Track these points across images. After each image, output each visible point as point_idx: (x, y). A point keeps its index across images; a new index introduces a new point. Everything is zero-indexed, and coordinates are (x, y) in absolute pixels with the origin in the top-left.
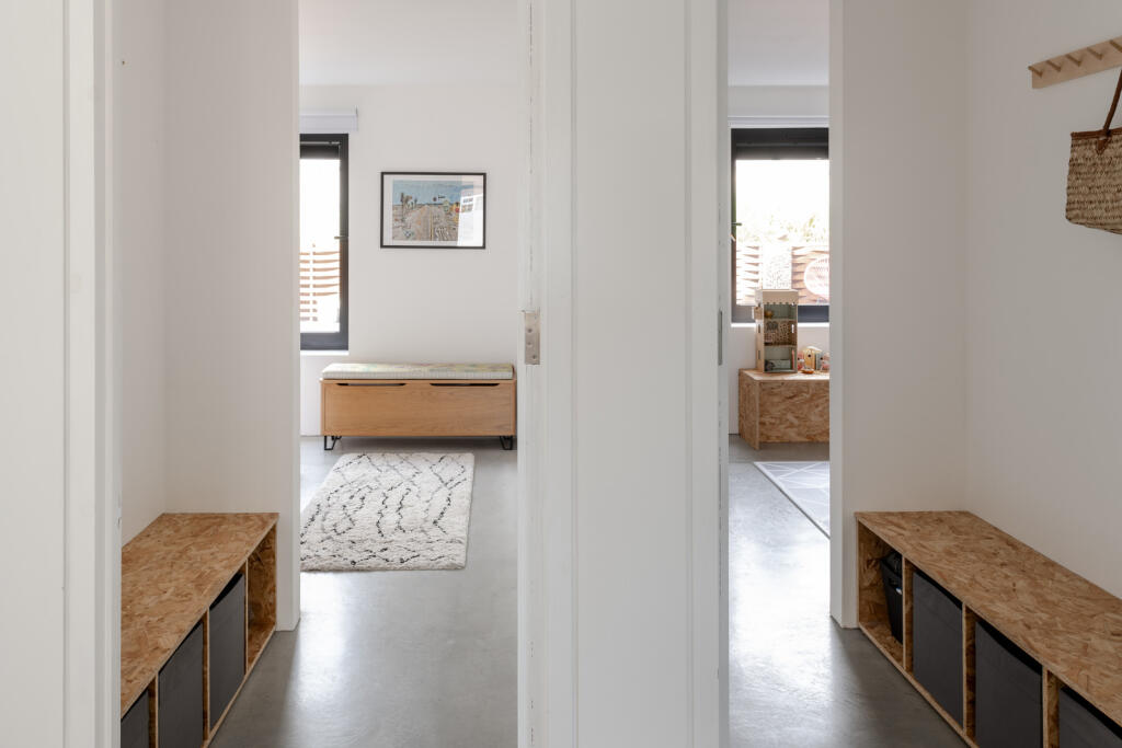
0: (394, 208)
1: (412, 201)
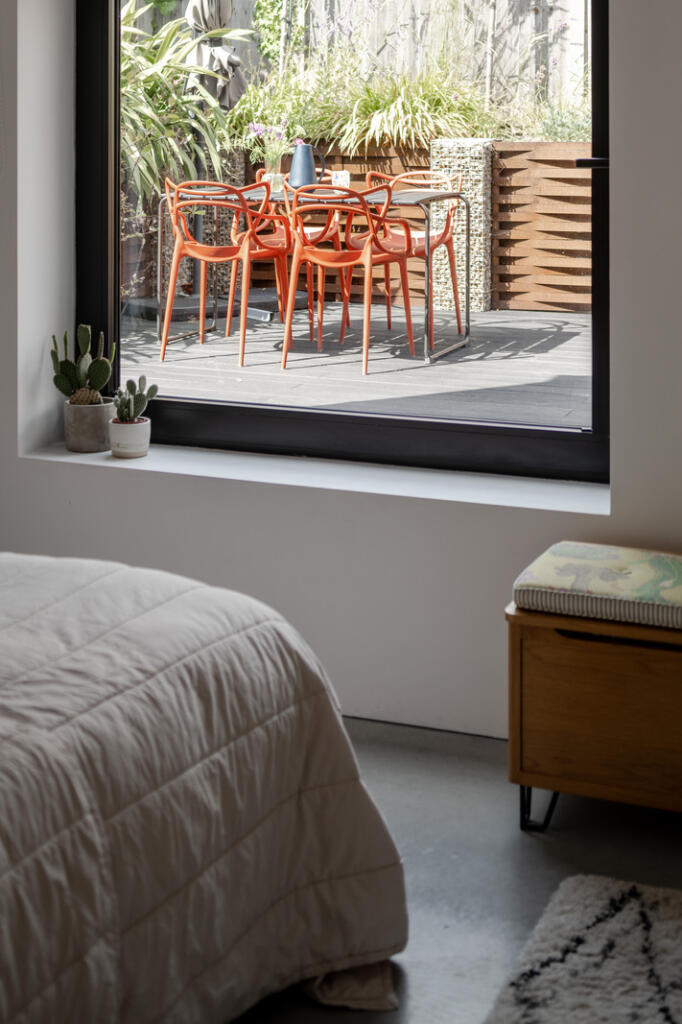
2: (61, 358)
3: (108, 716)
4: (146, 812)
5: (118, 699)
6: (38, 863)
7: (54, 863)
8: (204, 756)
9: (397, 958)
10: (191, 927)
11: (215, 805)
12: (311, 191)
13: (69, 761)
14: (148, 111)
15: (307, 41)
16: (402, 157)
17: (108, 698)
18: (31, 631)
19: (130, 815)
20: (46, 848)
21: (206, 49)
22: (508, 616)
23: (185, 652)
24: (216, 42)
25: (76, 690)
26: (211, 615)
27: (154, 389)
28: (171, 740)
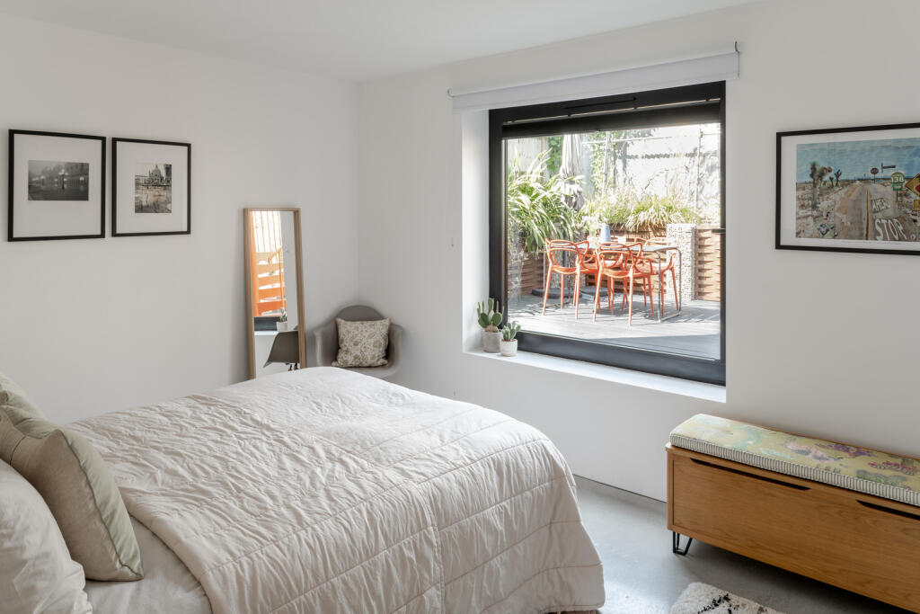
0: (800, 187)
1: (832, 174)
2: (481, 312)
3: (448, 480)
4: (461, 527)
5: (455, 472)
6: (400, 548)
7: (410, 548)
8: (497, 503)
9: (600, 609)
10: (485, 584)
11: (500, 527)
12: (609, 245)
13: (424, 500)
14: (543, 212)
15: (615, 182)
16: (654, 233)
17: (450, 470)
18: (428, 434)
19: (453, 529)
20: (405, 541)
21: (568, 185)
22: (667, 449)
23: (493, 451)
24: (572, 182)
25: (436, 465)
26: (512, 435)
27: (519, 327)
28: (479, 493)
